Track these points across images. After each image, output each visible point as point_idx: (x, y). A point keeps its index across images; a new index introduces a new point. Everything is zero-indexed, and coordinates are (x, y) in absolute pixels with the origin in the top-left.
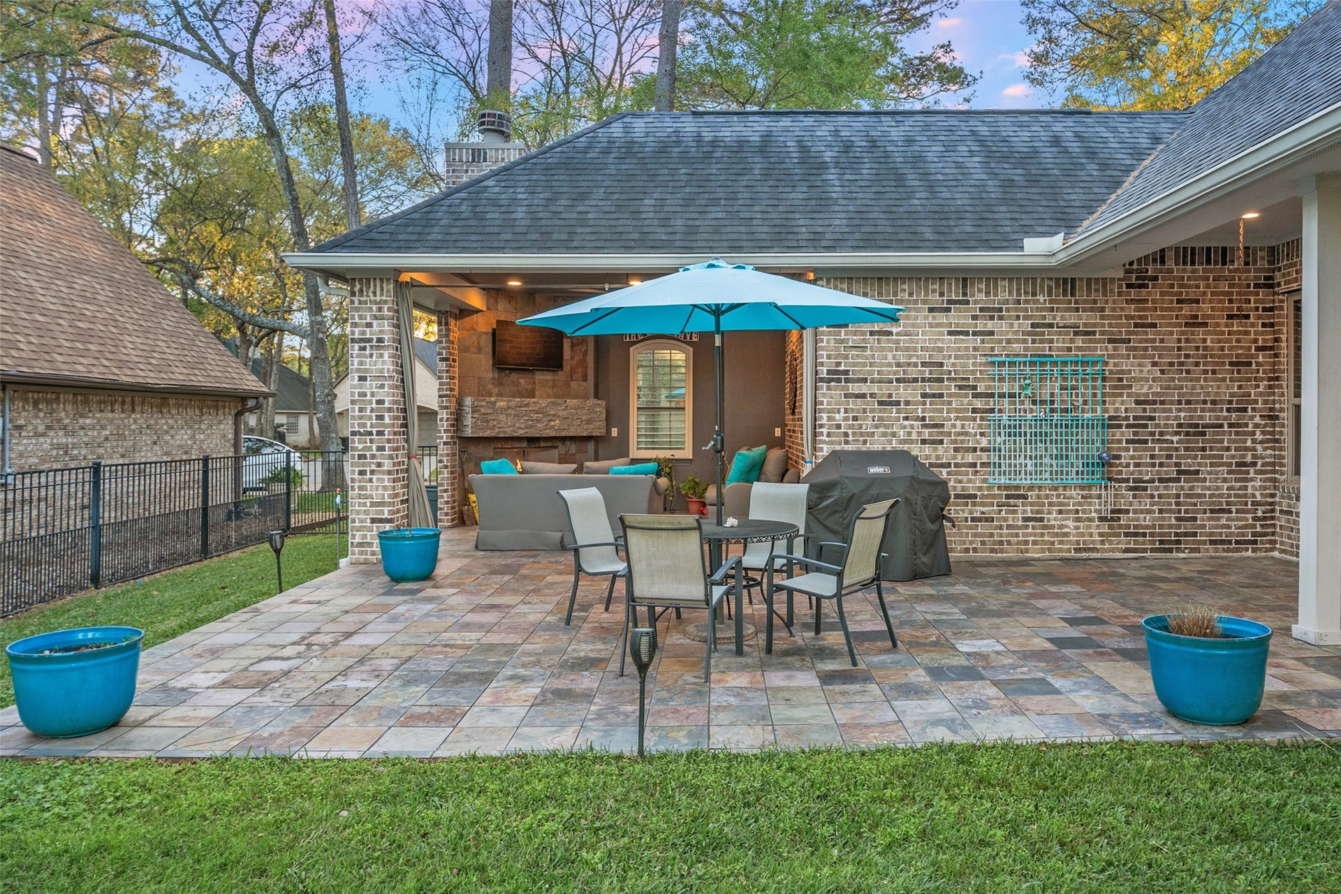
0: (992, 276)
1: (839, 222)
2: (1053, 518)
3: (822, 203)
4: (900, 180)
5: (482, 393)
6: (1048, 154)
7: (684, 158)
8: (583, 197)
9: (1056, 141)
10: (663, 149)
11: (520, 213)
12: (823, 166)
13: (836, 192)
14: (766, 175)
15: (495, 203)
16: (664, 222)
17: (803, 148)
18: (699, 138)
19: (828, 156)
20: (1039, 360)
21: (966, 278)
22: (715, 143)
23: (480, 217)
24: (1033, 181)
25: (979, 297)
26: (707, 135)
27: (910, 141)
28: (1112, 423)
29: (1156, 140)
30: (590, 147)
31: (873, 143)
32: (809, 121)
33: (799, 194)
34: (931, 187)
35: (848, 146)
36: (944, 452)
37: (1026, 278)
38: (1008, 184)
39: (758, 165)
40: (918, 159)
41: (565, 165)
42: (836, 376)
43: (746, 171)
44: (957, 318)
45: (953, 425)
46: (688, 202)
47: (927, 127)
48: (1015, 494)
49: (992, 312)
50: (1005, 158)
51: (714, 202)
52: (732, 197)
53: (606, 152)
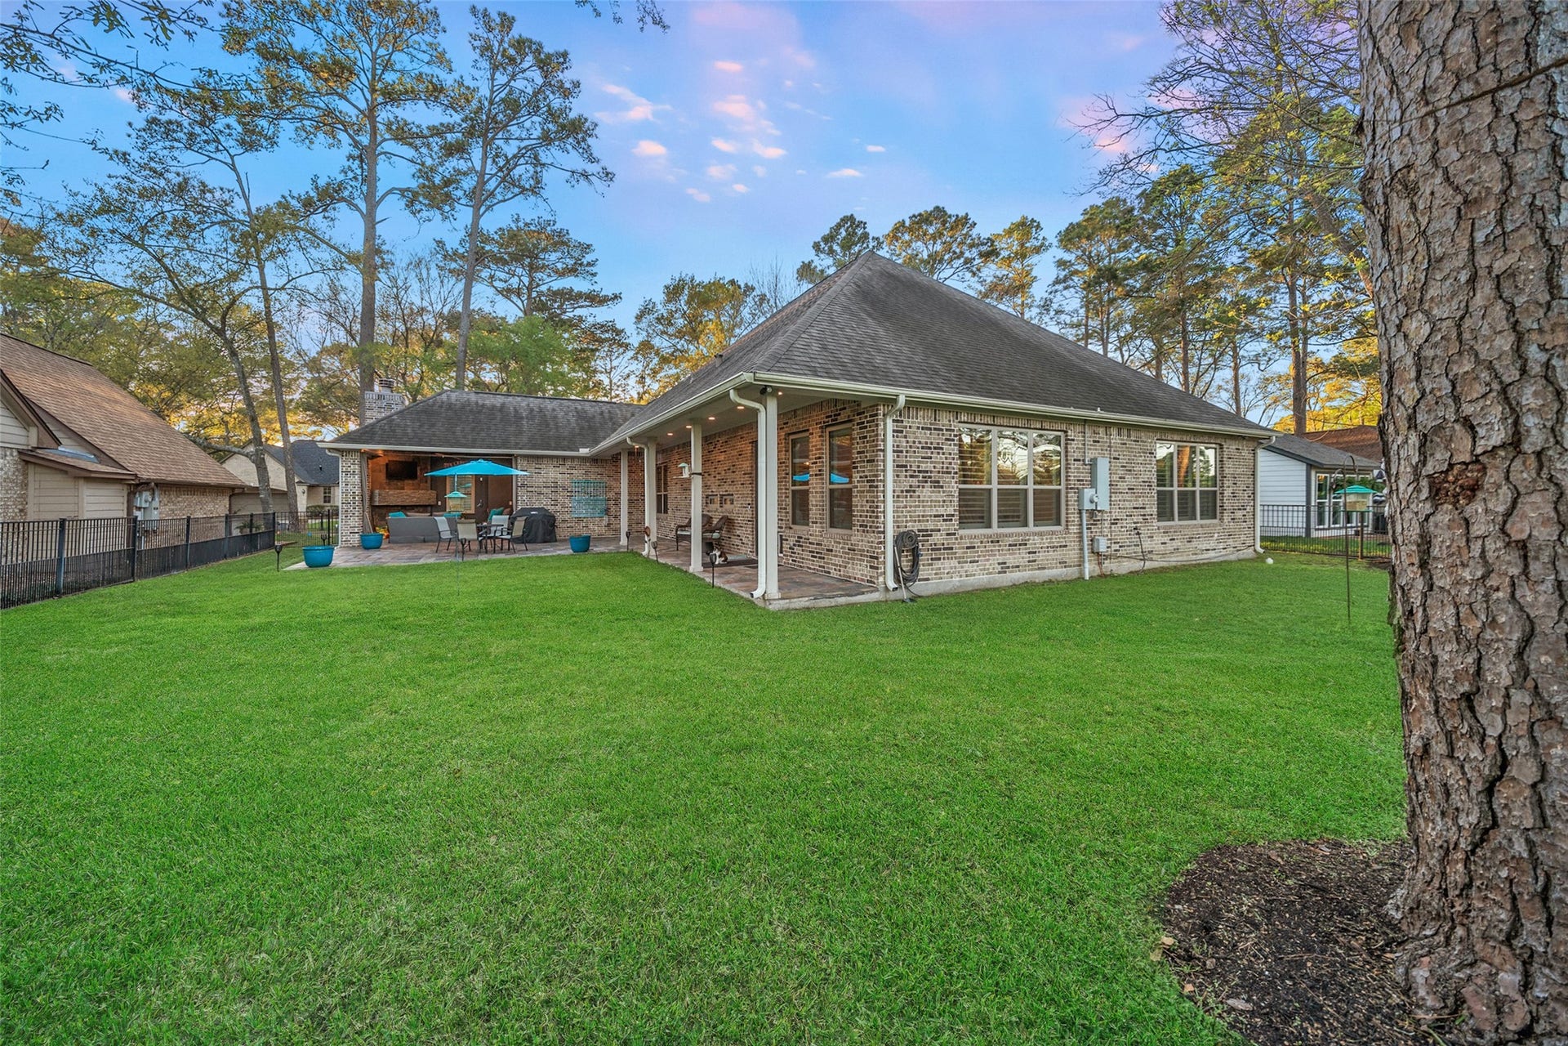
0: (573, 458)
1: (525, 439)
2: (591, 526)
3: (520, 433)
4: (547, 425)
5: (381, 488)
6: (598, 418)
7: (471, 411)
8: (433, 425)
9: (602, 413)
10: (463, 407)
11: (409, 430)
12: (522, 418)
13: (525, 428)
14: (502, 420)
15: (398, 426)
16: (464, 437)
17: (516, 411)
18: (477, 403)
19: (524, 414)
20: (587, 482)
21: (565, 458)
22: (483, 406)
23: (394, 431)
24: (590, 428)
25: (569, 463)
26: (480, 402)
27: (554, 410)
28: (609, 499)
29: (633, 415)
30: (434, 404)
31: (541, 410)
32: (519, 399)
33: (512, 429)
34: (557, 428)
35: (532, 410)
36: (558, 508)
37: (583, 459)
38: (582, 428)
39: (499, 416)
40: (555, 417)
41: (425, 412)
42: (523, 485)
43: (495, 418)
44: (561, 469)
45: (561, 500)
46: (473, 429)
47: (561, 405)
48: (579, 520)
49: (572, 468)
50: (584, 418)
51: (482, 430)
52: (489, 428)
53: (441, 407)
